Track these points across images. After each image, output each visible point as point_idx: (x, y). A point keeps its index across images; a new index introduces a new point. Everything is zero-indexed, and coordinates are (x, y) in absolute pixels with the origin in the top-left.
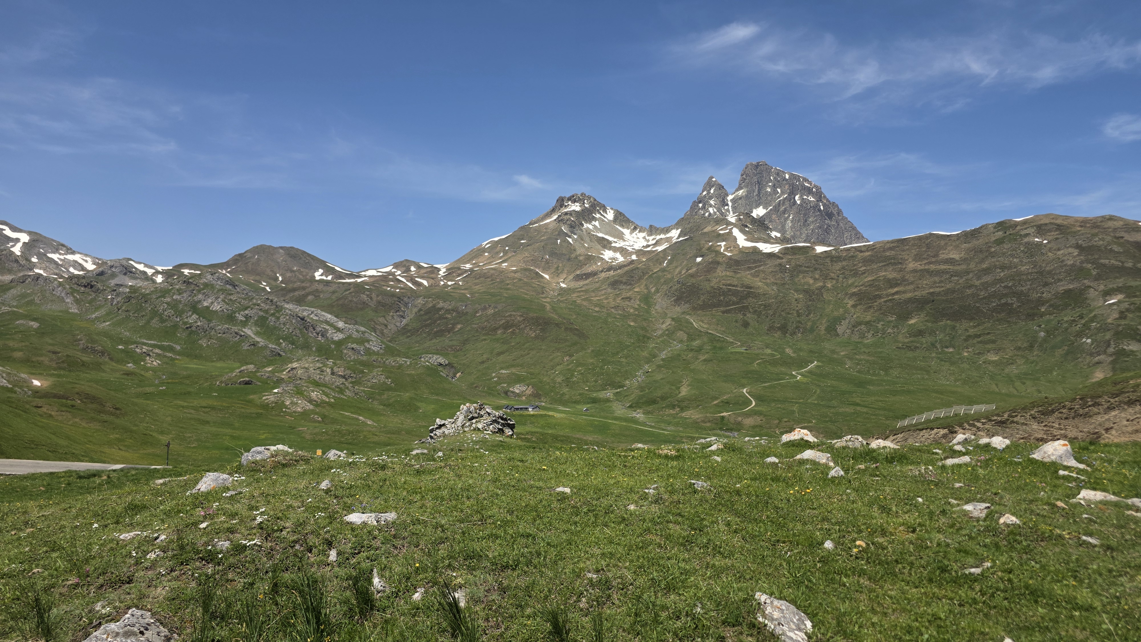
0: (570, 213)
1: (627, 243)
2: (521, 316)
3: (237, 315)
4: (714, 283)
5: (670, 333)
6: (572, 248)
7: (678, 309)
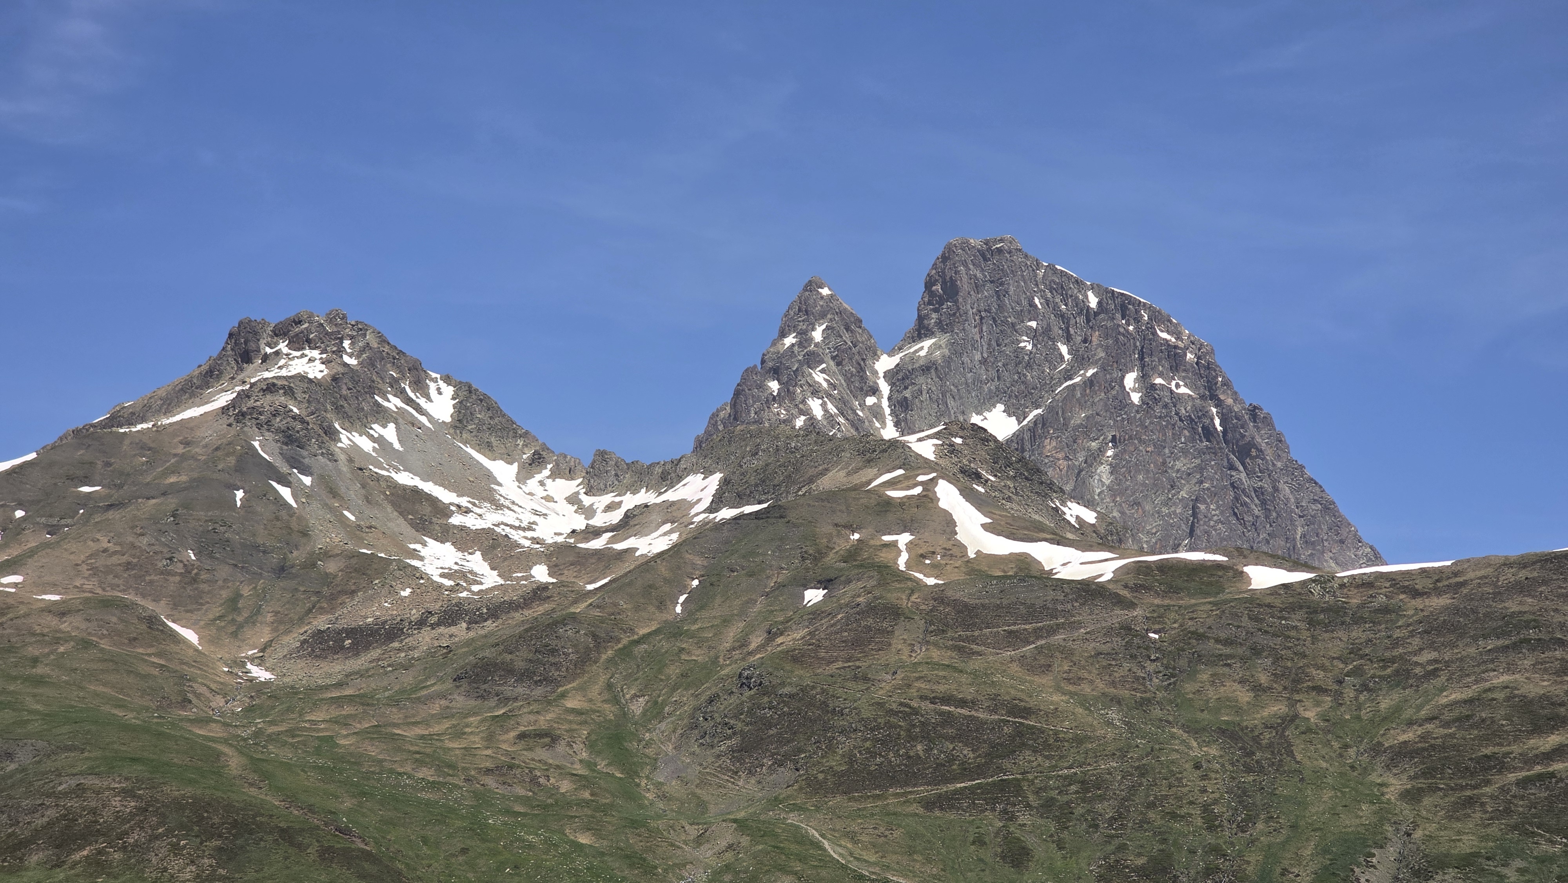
0: (287, 387)
1: (509, 517)
4: (885, 686)
6: (294, 525)
7: (747, 785)
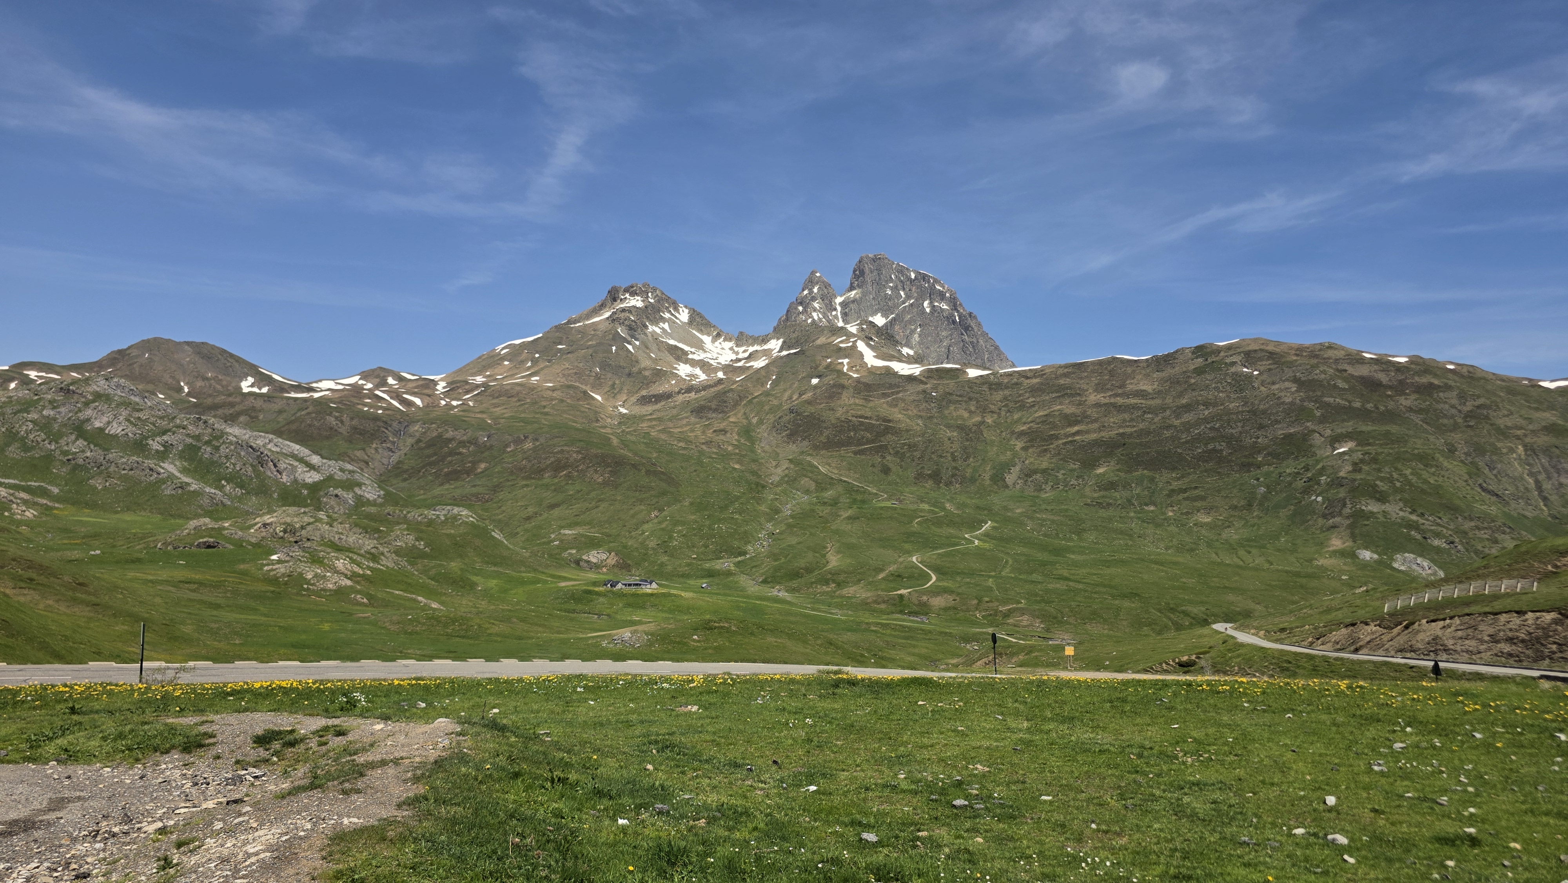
0: (629, 310)
1: (709, 355)
2: (578, 452)
3: (151, 442)
4: (840, 412)
5: (790, 481)
6: (633, 359)
7: (793, 447)
